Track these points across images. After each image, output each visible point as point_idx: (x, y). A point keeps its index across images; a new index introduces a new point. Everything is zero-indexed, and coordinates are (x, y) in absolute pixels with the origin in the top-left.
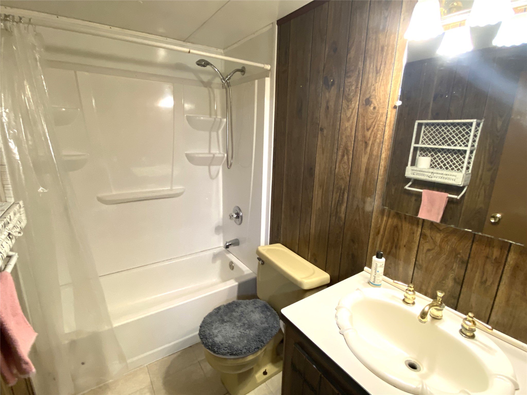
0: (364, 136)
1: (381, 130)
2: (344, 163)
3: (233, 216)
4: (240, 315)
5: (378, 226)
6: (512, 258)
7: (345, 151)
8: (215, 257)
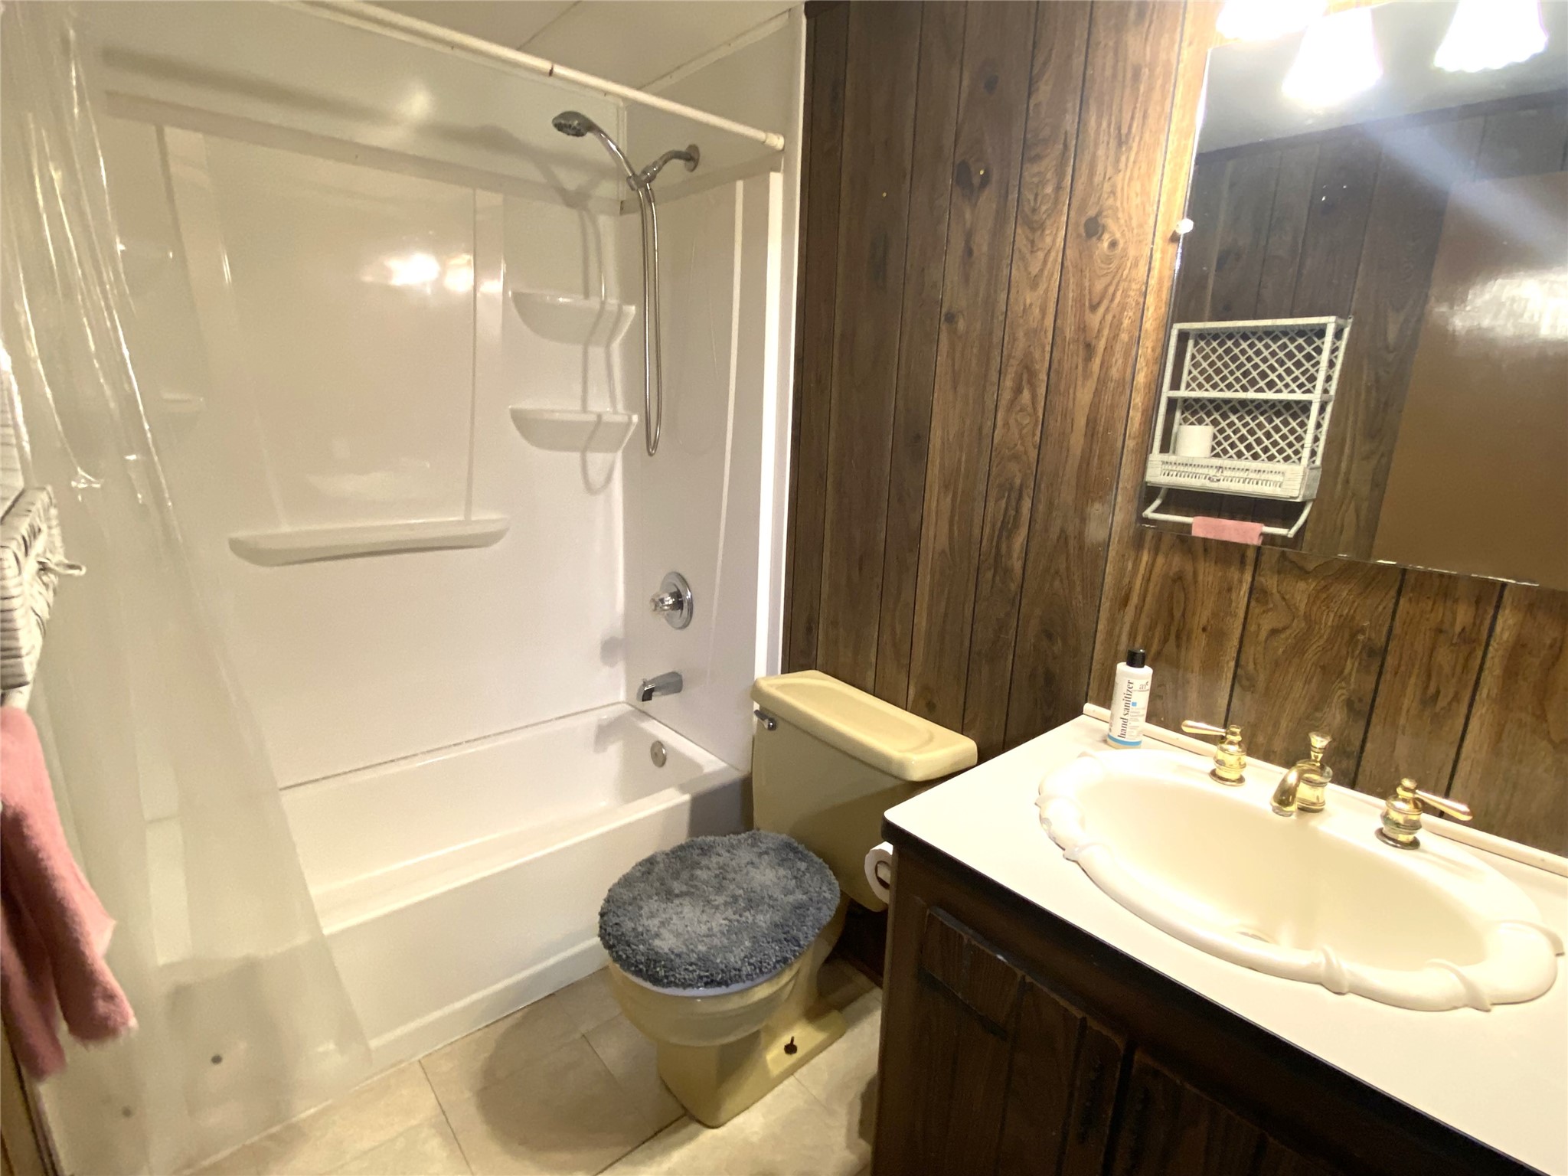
0: (1082, 326)
1: (1134, 304)
2: (1021, 410)
3: (662, 601)
4: (716, 876)
5: (1126, 580)
6: (1507, 624)
7: (1025, 377)
8: (605, 733)
